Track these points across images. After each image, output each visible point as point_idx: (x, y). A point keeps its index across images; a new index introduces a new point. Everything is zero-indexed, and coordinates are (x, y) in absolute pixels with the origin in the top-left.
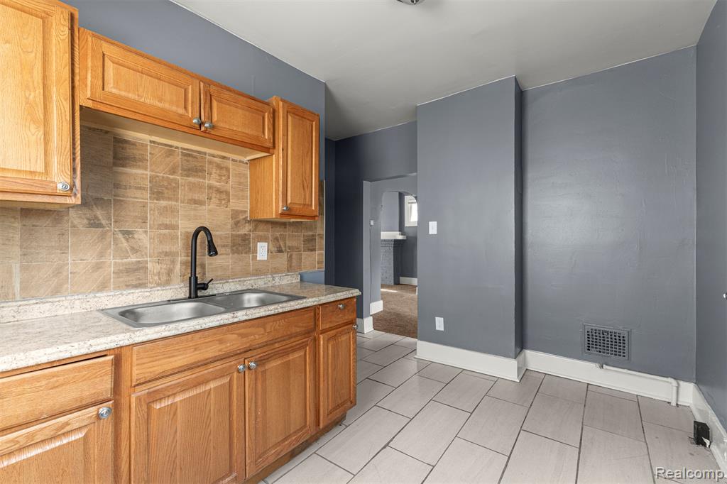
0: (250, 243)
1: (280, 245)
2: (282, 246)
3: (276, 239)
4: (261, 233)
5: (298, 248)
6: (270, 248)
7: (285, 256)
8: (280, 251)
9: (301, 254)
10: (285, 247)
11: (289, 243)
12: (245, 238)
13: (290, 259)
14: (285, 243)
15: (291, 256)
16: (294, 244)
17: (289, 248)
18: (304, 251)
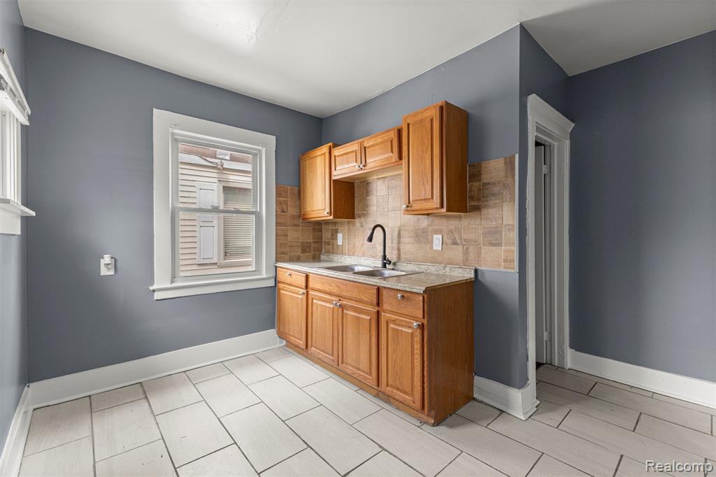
0: (427, 235)
1: (455, 238)
2: (457, 238)
3: (451, 232)
4: (437, 227)
5: (475, 241)
6: (445, 239)
7: (460, 248)
8: (455, 243)
9: (481, 248)
10: (461, 239)
11: (465, 236)
12: (424, 231)
13: (466, 252)
14: (461, 236)
15: (467, 249)
16: (471, 236)
17: (465, 240)
18: (484, 245)
